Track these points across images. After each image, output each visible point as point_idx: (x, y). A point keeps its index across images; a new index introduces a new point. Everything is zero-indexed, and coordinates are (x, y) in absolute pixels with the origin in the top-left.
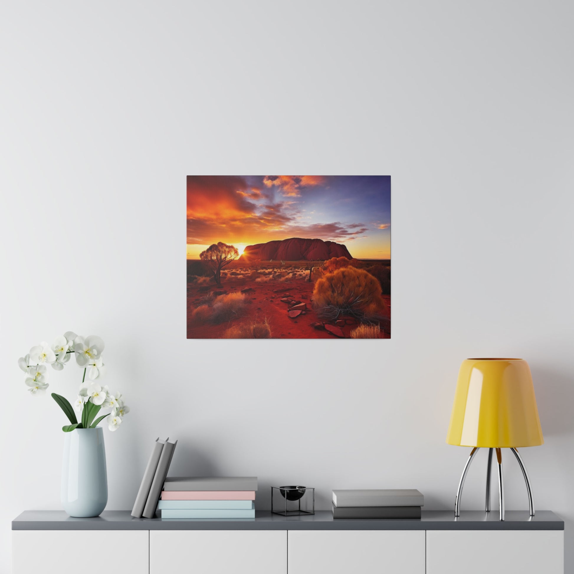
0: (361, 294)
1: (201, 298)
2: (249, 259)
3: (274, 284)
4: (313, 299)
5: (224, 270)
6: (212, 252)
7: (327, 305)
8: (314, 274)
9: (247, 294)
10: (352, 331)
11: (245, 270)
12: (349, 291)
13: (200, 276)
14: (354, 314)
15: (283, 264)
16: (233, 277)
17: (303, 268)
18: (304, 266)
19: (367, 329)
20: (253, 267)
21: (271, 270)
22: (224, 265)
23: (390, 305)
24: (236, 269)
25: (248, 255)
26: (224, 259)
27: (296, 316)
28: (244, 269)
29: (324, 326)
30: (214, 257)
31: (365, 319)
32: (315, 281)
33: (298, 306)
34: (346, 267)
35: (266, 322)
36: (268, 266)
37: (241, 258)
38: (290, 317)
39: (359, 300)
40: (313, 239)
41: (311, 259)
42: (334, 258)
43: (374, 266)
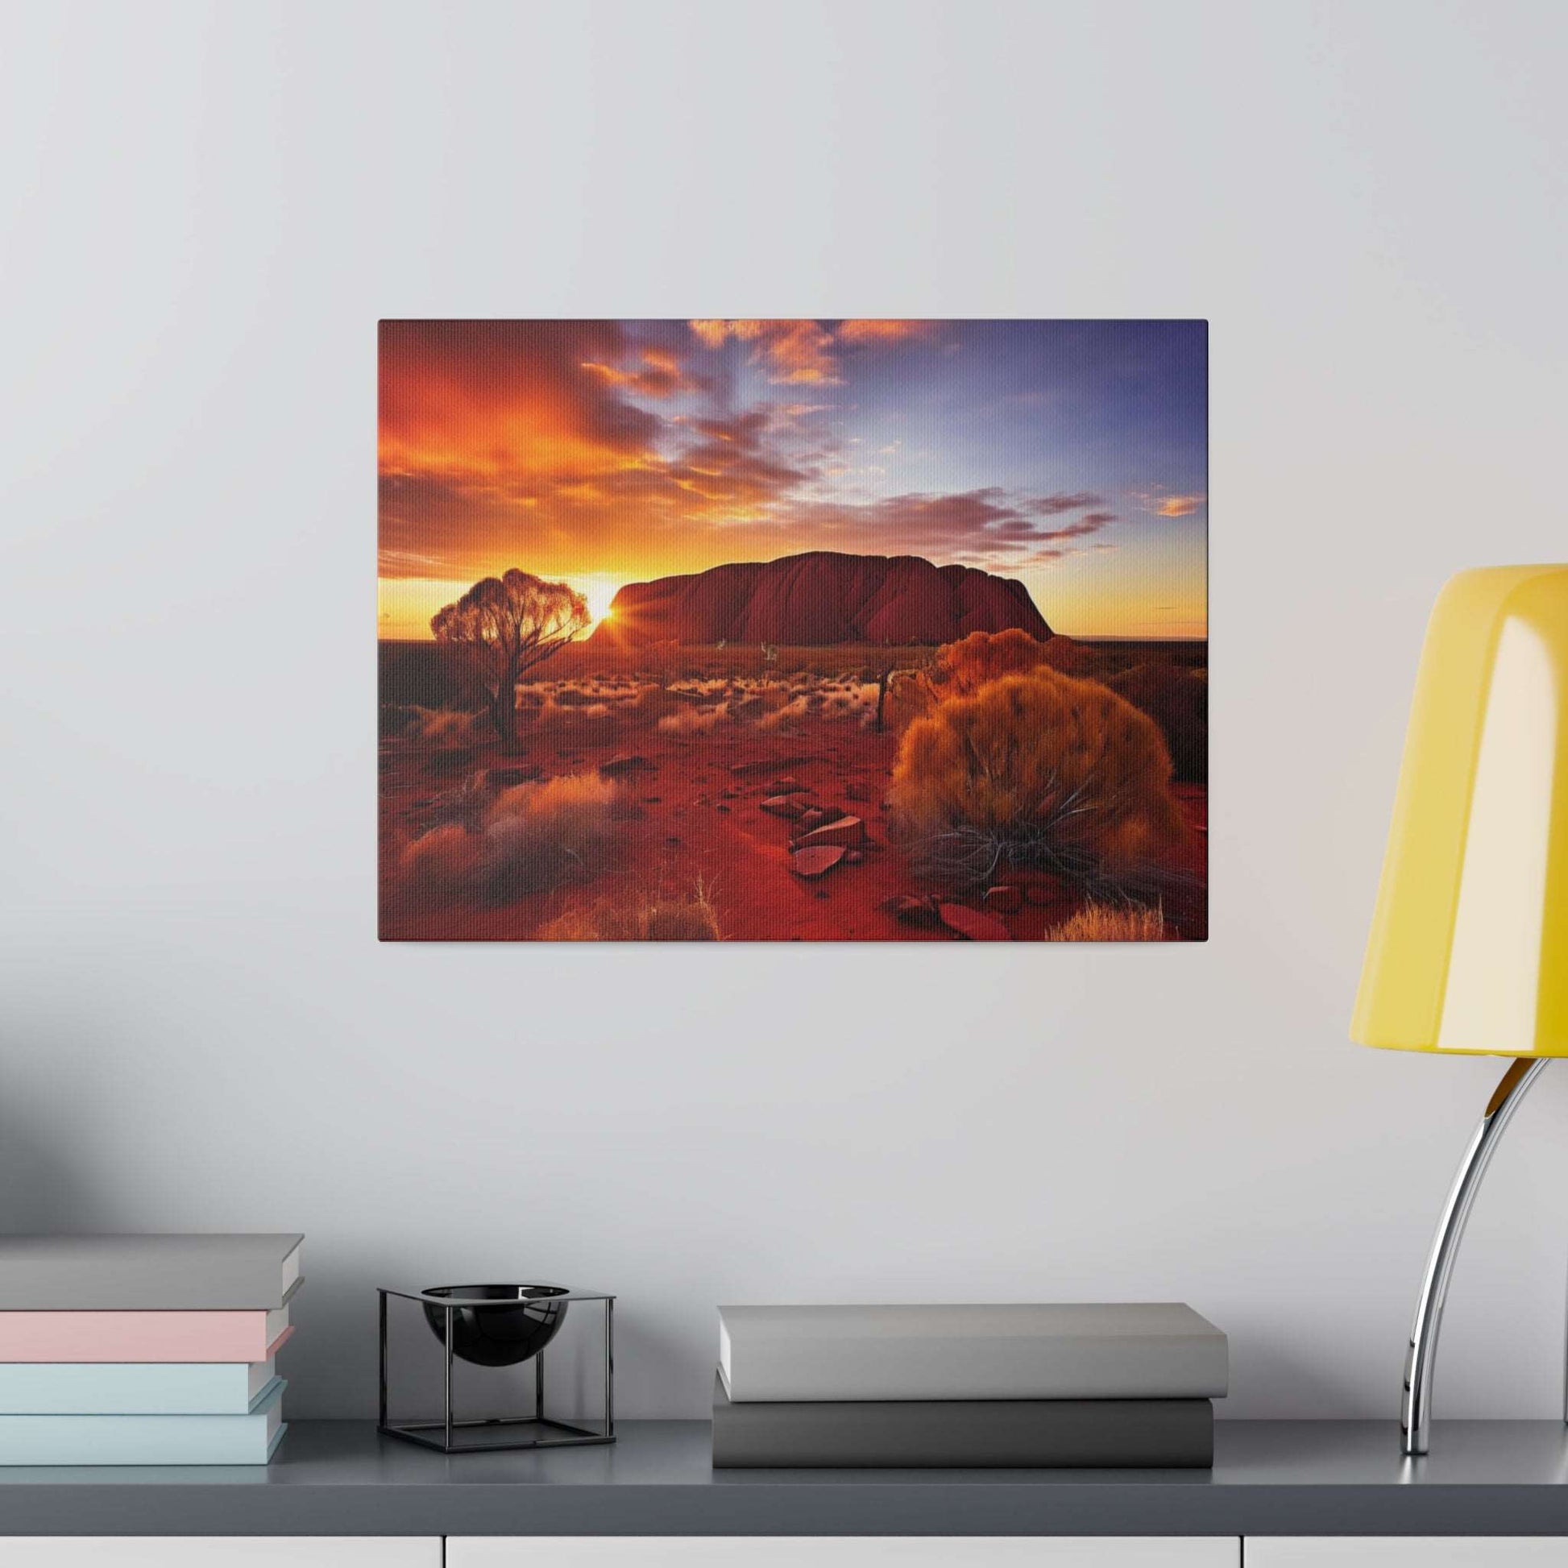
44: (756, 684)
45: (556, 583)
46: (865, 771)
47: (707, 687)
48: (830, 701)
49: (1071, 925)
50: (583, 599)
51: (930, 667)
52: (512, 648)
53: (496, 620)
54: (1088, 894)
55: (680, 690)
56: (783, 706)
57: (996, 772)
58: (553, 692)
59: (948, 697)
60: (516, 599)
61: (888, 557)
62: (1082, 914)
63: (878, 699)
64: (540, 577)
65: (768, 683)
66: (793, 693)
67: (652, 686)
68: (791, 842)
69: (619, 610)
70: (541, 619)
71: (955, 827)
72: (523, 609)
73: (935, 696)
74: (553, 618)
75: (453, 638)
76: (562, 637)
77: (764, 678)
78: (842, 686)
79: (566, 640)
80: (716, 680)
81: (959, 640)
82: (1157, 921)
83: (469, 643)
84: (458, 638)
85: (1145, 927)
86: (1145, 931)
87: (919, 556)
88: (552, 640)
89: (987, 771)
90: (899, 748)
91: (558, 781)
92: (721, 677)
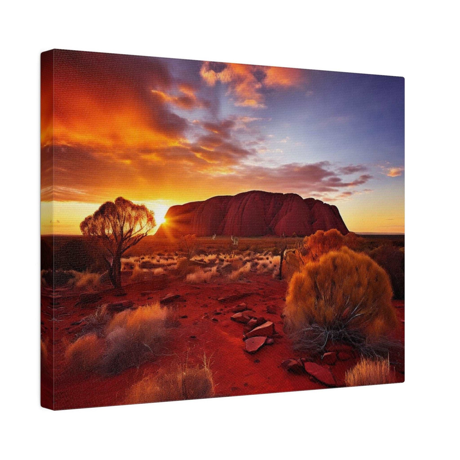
0: (361, 301)
1: (84, 319)
2: (176, 233)
3: (219, 284)
4: (285, 314)
5: (127, 257)
6: (105, 219)
7: (308, 325)
8: (287, 262)
9: (171, 308)
10: (347, 372)
11: (166, 257)
12: (343, 295)
13: (80, 271)
14: (351, 340)
15: (234, 244)
16: (145, 272)
17: (269, 251)
18: (270, 247)
19: (371, 366)
20: (182, 251)
21: (212, 257)
22: (129, 247)
23: (404, 320)
24: (151, 254)
25: (173, 225)
26: (127, 234)
27: (256, 349)
28: (166, 254)
29: (303, 364)
30: (108, 229)
31: (368, 347)
32: (289, 277)
33: (260, 329)
34: (339, 249)
35: (205, 364)
36: (210, 247)
37: (161, 233)
38: (247, 352)
39: (358, 313)
40: (285, 194)
41: (282, 234)
42: (319, 231)
43: (381, 247)
44: (229, 256)
45: (140, 205)
46: (274, 299)
47: (208, 259)
48: (260, 265)
49: (355, 369)
50: (152, 214)
51: (301, 247)
52: (119, 238)
53: (112, 225)
54: (362, 354)
55: (195, 260)
56: (241, 268)
57: (327, 297)
58: (139, 262)
59: (308, 262)
60: (121, 212)
61: (284, 194)
62: (359, 363)
63: (280, 263)
64: (132, 202)
65: (234, 256)
66: (244, 261)
67: (183, 258)
68: (244, 335)
69: (169, 219)
70: (133, 224)
71: (311, 325)
72: (125, 218)
73: (303, 261)
74: (138, 223)
75: (91, 234)
76: (143, 233)
77: (233, 253)
78: (265, 257)
79: (145, 235)
80: (212, 255)
81: (312, 234)
82: (387, 365)
83: (99, 237)
84: (93, 233)
85: (383, 368)
86: (383, 370)
87: (296, 193)
88: (138, 235)
89: (323, 297)
90: (288, 287)
91: (141, 309)
92: (214, 253)
